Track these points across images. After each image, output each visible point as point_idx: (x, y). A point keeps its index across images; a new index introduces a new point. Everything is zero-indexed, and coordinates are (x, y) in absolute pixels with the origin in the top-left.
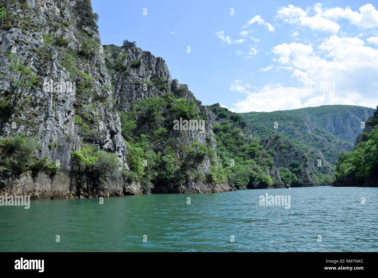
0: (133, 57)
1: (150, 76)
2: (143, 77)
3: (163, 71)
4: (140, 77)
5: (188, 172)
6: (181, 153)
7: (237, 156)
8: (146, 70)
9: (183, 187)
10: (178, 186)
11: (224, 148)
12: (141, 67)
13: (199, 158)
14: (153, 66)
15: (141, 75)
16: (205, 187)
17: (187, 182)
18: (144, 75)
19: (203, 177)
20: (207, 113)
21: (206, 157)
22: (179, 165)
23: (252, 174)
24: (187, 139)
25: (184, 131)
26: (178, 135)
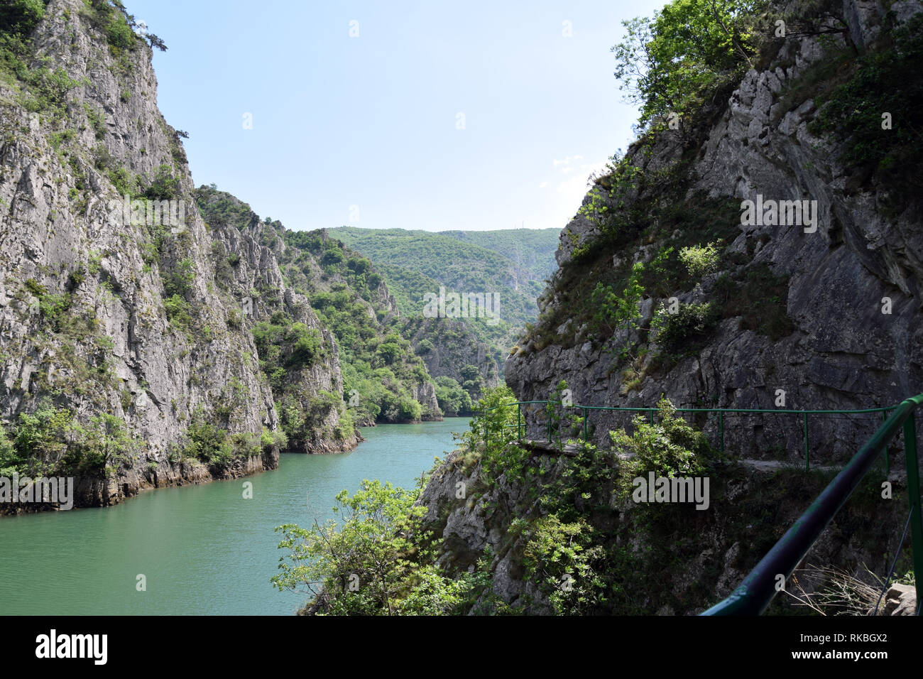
0: (227, 247)
1: (253, 280)
2: (244, 283)
3: (273, 274)
4: (240, 282)
5: (315, 428)
6: (304, 403)
8: (248, 270)
9: (310, 445)
10: (303, 443)
12: (242, 266)
13: (326, 409)
14: (257, 262)
15: (242, 279)
16: (334, 445)
17: (314, 438)
18: (245, 278)
19: (331, 433)
21: (334, 407)
22: (303, 417)
24: (311, 384)
25: (305, 373)
26: (300, 378)
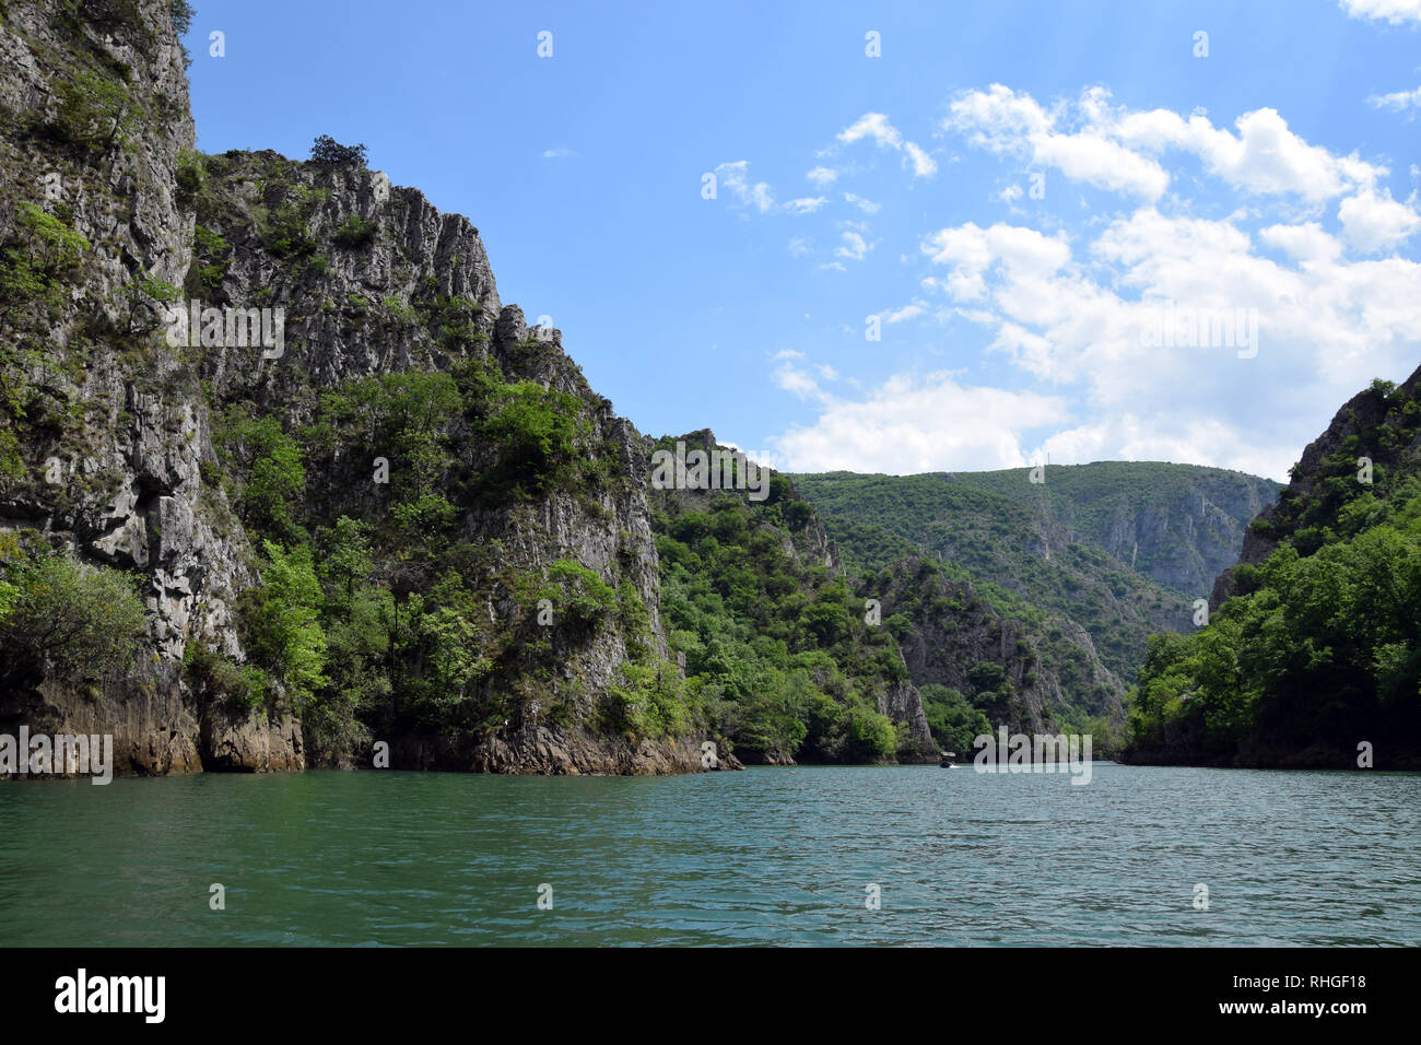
0: (347, 207)
1: (411, 287)
2: (380, 289)
3: (467, 272)
4: (367, 285)
5: (527, 686)
6: (503, 605)
7: (765, 634)
8: (397, 261)
9: (499, 746)
10: (476, 740)
11: (717, 601)
12: (377, 249)
13: (578, 628)
14: (429, 248)
15: (375, 277)
16: (593, 751)
17: (517, 724)
18: (385, 279)
19: (588, 708)
20: (629, 449)
21: (610, 624)
22: (489, 653)
23: (820, 706)
24: (536, 549)
25: (523, 516)
26: (501, 529)
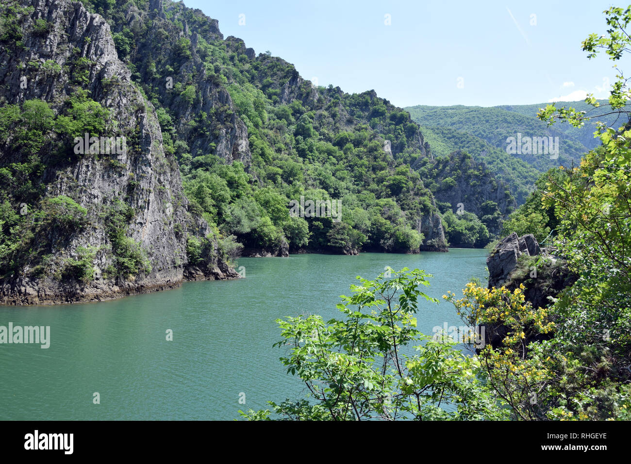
0: (43, 15)
1: (67, 54)
11: (346, 173)
12: (51, 36)
14: (80, 33)
15: (47, 50)
16: (52, 290)
17: (16, 276)
19: (59, 271)
23: (382, 225)
25: (64, 172)
26: (53, 178)
